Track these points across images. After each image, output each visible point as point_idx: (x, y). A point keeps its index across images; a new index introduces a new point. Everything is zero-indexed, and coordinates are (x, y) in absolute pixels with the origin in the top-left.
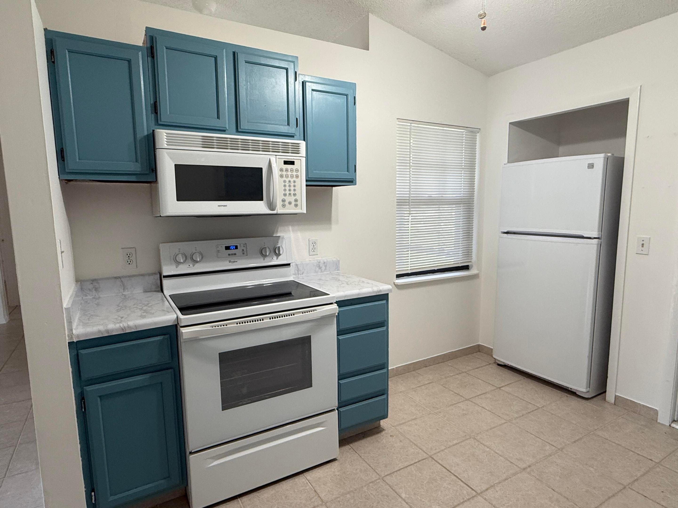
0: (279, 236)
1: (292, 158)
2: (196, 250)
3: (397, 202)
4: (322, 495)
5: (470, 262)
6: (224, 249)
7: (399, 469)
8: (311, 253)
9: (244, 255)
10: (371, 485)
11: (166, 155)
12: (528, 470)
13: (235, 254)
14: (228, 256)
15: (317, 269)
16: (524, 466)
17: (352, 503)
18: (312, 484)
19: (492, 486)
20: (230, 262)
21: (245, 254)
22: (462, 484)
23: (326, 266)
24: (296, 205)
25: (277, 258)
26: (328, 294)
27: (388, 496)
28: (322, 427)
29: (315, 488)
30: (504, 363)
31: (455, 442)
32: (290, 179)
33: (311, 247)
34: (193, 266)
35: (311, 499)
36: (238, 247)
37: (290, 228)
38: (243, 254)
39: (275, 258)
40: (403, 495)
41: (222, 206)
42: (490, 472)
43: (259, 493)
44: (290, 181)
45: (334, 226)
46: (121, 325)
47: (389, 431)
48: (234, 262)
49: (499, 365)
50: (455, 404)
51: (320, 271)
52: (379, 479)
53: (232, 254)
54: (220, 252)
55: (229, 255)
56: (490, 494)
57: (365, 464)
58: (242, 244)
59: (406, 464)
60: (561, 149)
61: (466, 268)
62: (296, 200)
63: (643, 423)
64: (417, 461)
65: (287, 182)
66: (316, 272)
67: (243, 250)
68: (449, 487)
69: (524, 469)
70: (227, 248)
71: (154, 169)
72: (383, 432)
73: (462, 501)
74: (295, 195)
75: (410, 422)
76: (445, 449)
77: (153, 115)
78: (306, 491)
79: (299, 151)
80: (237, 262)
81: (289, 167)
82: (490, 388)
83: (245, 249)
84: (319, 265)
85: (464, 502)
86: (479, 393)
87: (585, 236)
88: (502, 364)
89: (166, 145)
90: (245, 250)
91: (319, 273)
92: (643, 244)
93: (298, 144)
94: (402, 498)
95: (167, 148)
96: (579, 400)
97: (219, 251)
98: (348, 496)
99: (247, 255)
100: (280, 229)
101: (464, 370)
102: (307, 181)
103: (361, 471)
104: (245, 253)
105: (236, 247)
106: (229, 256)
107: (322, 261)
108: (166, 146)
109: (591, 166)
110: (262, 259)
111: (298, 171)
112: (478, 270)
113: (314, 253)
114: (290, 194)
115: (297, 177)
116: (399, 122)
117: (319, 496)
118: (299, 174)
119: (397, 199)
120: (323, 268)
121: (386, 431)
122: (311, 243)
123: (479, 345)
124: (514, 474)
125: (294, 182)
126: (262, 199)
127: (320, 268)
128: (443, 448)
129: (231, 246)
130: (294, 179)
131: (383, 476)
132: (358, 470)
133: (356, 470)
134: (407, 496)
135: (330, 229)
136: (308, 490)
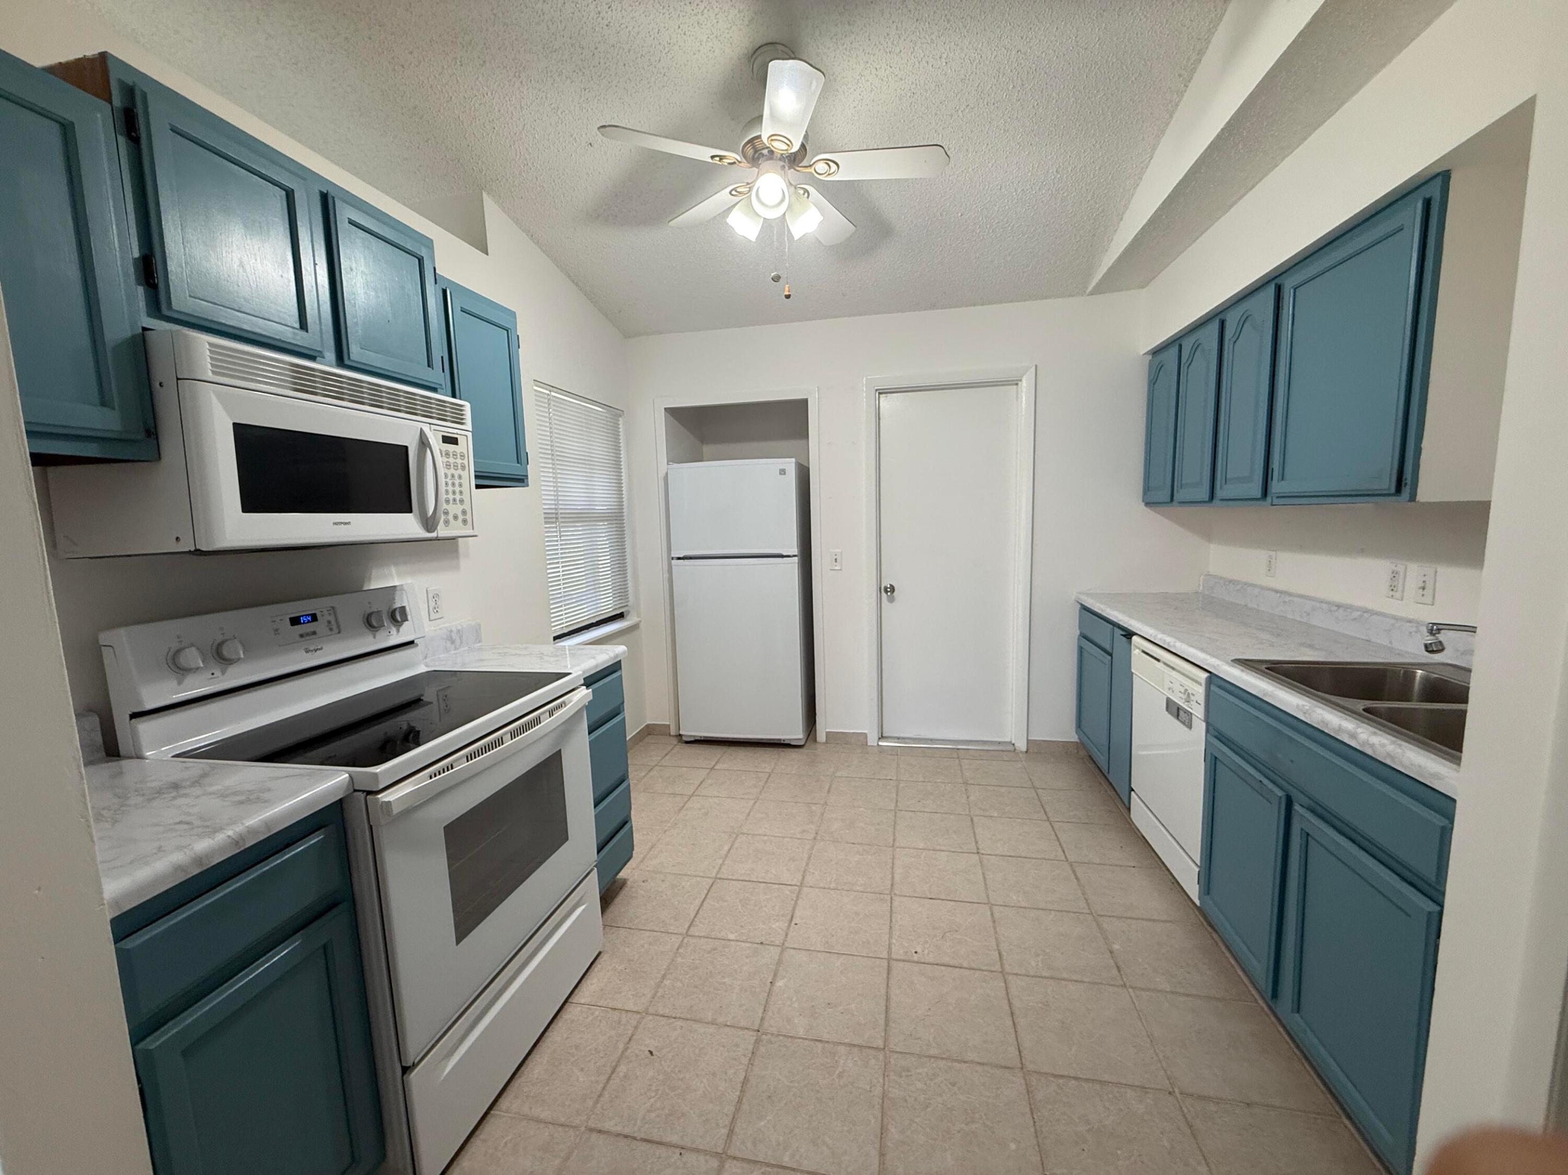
0: (395, 587)
1: (455, 431)
2: (223, 634)
3: (545, 518)
4: (630, 1006)
5: (627, 606)
6: (289, 624)
7: (695, 912)
8: (433, 616)
9: (333, 632)
10: (681, 951)
11: (215, 400)
12: (819, 838)
13: (314, 633)
14: (298, 638)
15: (449, 644)
16: (812, 836)
17: (681, 985)
18: (599, 1004)
19: (804, 872)
20: (307, 651)
21: (336, 629)
22: (777, 886)
23: (461, 638)
24: (465, 522)
25: (398, 631)
26: (569, 674)
27: (715, 949)
28: (583, 904)
29: (610, 1006)
30: (694, 736)
31: (726, 848)
32: (452, 471)
33: (432, 604)
34: (223, 673)
35: (619, 1022)
36: (319, 616)
37: (393, 570)
38: (331, 629)
39: (394, 630)
40: (732, 937)
41: (342, 523)
42: (791, 859)
43: (520, 1077)
44: (453, 476)
45: (463, 563)
46: (230, 833)
47: (636, 877)
48: (316, 650)
49: (687, 742)
50: (683, 807)
51: (453, 647)
52: (684, 938)
53: (308, 634)
54: (279, 631)
55: (302, 636)
56: (809, 880)
57: (648, 933)
58: (325, 610)
59: (698, 902)
60: (707, 449)
61: (620, 616)
62: (464, 512)
63: (859, 751)
64: (706, 892)
65: (450, 477)
66: (447, 650)
67: (329, 622)
68: (768, 897)
69: (815, 838)
70: (295, 621)
71: (153, 430)
72: (629, 883)
73: (793, 902)
74: (462, 501)
75: (651, 853)
76: (724, 861)
77: (140, 290)
78: (599, 1018)
79: (462, 419)
80: (321, 649)
81: (451, 447)
82: (703, 773)
83: (332, 618)
84: (451, 637)
85: (796, 902)
86: (697, 783)
87: (785, 554)
88: (692, 739)
89: (210, 374)
90: (333, 622)
91: (453, 652)
92: (836, 559)
93: (462, 406)
94: (732, 940)
95: (214, 380)
96: (796, 750)
97: (277, 630)
98: (667, 982)
99: (339, 632)
100: (375, 572)
101: (653, 764)
102: (477, 477)
103: (650, 944)
104: (334, 627)
105: (314, 618)
106: (303, 639)
107: (454, 629)
108: (210, 376)
109: (783, 472)
110: (371, 638)
111: (464, 456)
112: (638, 617)
113: (437, 616)
114: (454, 500)
115: (463, 468)
116: (537, 386)
117: (627, 1011)
118: (466, 462)
119: (545, 513)
120: (458, 642)
121: (631, 880)
122: (431, 596)
123: (648, 726)
124: (812, 848)
125: (460, 477)
126: (410, 510)
127: (453, 642)
128: (720, 861)
129: (303, 616)
130: (460, 472)
131: (685, 932)
132: (646, 946)
133: (643, 946)
134: (736, 934)
135: (457, 568)
136: (602, 1015)
